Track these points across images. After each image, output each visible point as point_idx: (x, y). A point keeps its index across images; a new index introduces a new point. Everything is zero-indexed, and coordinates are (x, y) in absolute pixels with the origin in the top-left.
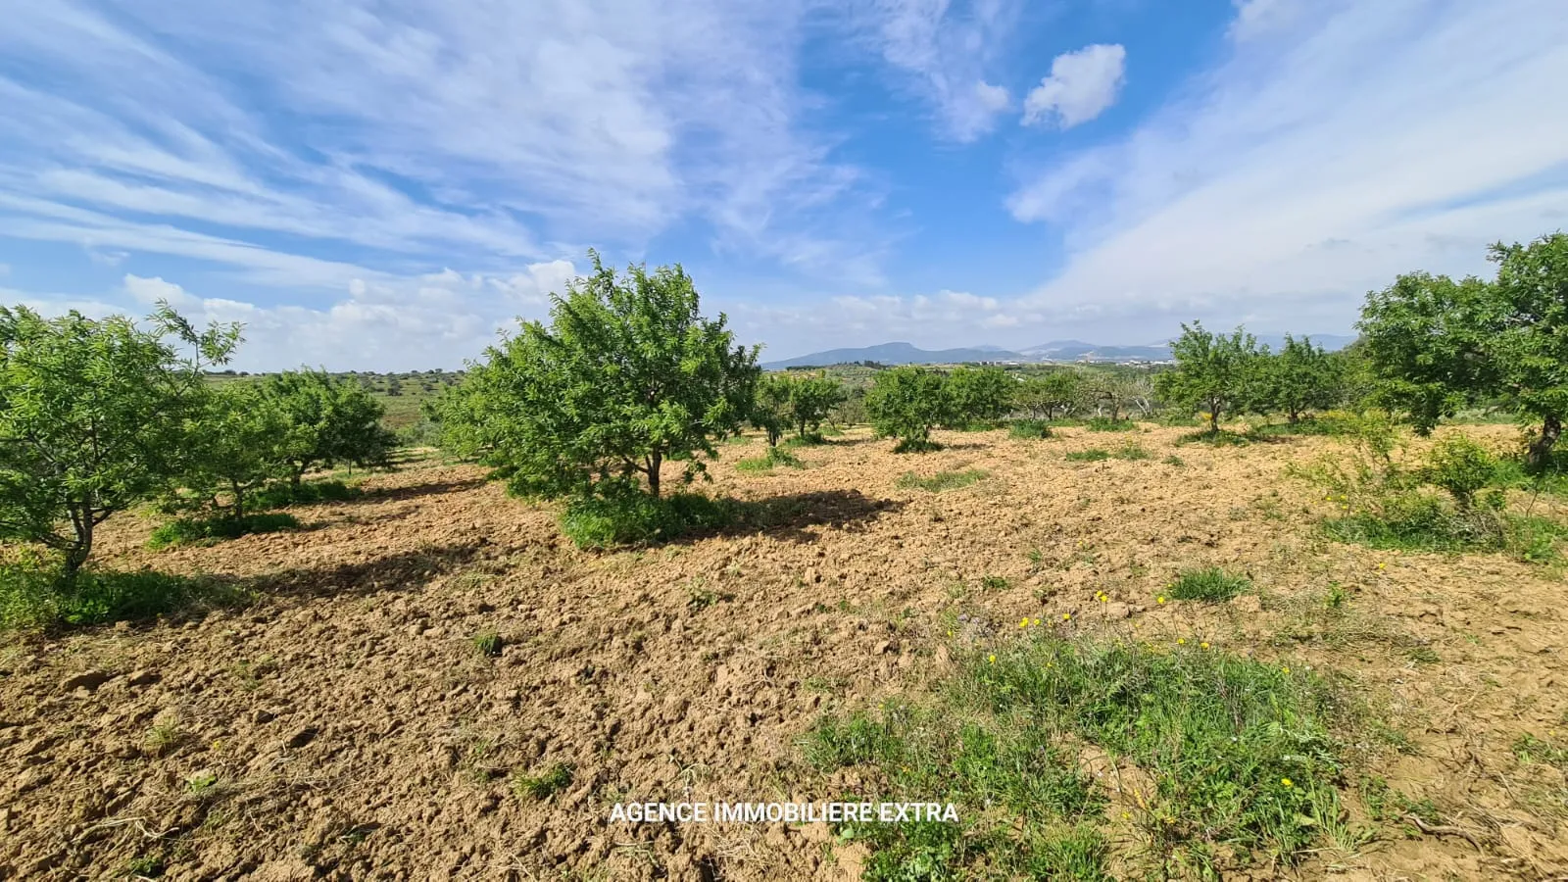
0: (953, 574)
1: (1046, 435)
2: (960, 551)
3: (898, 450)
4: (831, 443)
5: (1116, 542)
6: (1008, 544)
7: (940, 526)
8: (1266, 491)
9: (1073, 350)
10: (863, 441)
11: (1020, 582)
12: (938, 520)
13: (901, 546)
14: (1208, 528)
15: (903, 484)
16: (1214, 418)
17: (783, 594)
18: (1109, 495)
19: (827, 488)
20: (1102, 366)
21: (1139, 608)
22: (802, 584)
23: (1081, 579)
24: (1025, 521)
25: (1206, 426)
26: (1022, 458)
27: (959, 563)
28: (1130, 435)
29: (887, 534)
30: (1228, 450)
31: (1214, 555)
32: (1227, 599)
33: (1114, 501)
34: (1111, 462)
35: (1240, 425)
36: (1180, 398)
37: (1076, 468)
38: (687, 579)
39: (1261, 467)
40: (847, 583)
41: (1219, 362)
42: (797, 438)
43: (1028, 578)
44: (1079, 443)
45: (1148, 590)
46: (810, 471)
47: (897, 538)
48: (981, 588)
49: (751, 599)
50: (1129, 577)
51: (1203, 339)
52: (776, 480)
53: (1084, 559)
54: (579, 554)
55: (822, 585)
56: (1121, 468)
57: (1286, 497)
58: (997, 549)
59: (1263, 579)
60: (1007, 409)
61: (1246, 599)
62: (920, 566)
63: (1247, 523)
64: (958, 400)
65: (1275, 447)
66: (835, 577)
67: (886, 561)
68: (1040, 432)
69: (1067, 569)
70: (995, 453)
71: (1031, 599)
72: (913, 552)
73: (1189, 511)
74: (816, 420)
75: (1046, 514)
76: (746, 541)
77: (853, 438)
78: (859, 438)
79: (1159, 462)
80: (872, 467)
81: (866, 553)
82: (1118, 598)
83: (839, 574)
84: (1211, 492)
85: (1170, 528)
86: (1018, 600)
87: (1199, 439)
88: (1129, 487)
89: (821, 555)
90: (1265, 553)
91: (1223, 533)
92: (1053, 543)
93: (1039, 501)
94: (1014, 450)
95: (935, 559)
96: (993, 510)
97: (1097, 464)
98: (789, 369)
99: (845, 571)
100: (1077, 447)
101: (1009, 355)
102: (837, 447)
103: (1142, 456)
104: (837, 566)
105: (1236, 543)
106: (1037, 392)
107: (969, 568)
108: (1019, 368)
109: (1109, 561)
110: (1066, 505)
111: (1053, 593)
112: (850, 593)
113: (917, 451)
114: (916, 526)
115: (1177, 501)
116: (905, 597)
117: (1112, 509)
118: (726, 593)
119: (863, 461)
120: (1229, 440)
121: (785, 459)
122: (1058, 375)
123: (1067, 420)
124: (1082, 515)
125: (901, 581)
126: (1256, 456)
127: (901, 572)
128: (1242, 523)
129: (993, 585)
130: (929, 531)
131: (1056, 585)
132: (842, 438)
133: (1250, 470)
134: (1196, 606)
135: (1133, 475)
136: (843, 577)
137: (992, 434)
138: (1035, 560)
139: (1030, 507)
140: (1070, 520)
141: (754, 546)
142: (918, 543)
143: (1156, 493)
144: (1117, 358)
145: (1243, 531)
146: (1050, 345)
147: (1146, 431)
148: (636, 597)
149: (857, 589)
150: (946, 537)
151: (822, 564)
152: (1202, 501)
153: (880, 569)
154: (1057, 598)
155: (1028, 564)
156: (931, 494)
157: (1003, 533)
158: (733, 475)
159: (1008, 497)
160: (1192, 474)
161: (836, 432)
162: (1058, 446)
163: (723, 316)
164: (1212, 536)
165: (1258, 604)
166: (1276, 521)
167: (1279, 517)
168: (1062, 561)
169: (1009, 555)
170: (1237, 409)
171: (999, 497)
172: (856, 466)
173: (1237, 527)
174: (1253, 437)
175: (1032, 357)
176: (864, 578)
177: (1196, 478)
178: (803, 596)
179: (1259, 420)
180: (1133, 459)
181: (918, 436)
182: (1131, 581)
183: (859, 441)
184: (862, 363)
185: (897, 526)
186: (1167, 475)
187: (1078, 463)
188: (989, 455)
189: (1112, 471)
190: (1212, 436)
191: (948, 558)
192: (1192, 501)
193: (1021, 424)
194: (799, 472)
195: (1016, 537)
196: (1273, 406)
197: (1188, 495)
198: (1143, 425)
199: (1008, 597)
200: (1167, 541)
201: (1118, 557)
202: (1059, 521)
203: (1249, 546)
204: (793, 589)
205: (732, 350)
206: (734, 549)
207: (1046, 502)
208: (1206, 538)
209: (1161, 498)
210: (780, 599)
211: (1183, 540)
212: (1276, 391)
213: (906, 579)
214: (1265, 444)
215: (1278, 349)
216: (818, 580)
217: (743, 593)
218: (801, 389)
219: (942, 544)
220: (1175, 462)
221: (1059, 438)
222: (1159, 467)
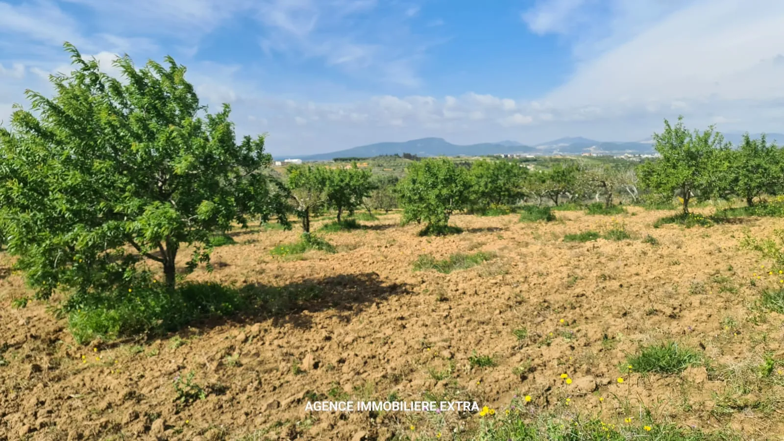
0: (446, 354)
1: (550, 218)
2: (456, 330)
3: (423, 233)
4: (366, 227)
5: (595, 316)
6: (501, 321)
7: (444, 305)
8: (723, 267)
9: (579, 145)
10: (393, 226)
11: (504, 359)
12: (444, 299)
13: (404, 327)
14: (672, 301)
15: (419, 266)
16: (686, 202)
17: (277, 383)
18: (595, 273)
19: (351, 271)
20: (603, 159)
21: (605, 381)
22: (299, 372)
23: (558, 355)
24: (519, 299)
25: (680, 210)
26: (526, 239)
27: (453, 343)
28: (619, 218)
29: (394, 315)
30: (696, 230)
31: (674, 327)
32: (680, 371)
33: (598, 277)
34: (601, 242)
35: (708, 209)
36: (658, 186)
37: (571, 248)
38: (185, 372)
39: (722, 245)
40: (345, 368)
41: (692, 156)
42: (334, 224)
43: (513, 355)
44: (577, 225)
45: (615, 362)
46: (339, 255)
47: (402, 318)
48: (469, 367)
49: (245, 390)
50: (601, 351)
51: (680, 135)
52: (305, 264)
53: (563, 334)
54: (79, 349)
55: (319, 371)
56: (607, 247)
57: (739, 272)
58: (488, 328)
59: (712, 350)
60: (521, 195)
61: (695, 370)
62: (416, 347)
63: (705, 296)
64: (476, 188)
65: (735, 227)
66: (334, 362)
67: (385, 343)
68: (545, 216)
69: (549, 345)
70: (506, 234)
71: (512, 376)
72: (415, 333)
73: (659, 286)
74: (351, 207)
75: (538, 291)
76: (255, 328)
77: (387, 222)
78: (391, 222)
79: (639, 241)
80: (397, 250)
81: (370, 335)
82: (588, 372)
83: (337, 359)
84: (679, 268)
85: (640, 302)
86: (500, 377)
87: (674, 221)
88: (612, 265)
89: (328, 339)
90: (717, 324)
91: (684, 306)
92: (541, 319)
93: (534, 280)
94: (522, 232)
95: (433, 339)
96: (493, 288)
97: (589, 244)
98: (336, 160)
99: (344, 355)
100: (574, 229)
101: (527, 149)
102: (370, 231)
103: (626, 236)
104: (340, 349)
105: (693, 315)
106: (544, 182)
107: (462, 347)
108: (535, 160)
109: (585, 335)
110: (558, 282)
111: (532, 370)
112: (345, 377)
113: (438, 234)
114: (423, 305)
115: (650, 276)
116: (397, 380)
117: (594, 286)
118: (219, 384)
119: (392, 243)
120: (698, 221)
121: (318, 244)
122: (564, 167)
123: (570, 205)
124: (569, 292)
125: (397, 363)
126: (719, 236)
127: (399, 353)
128: (700, 296)
129: (480, 363)
130: (433, 311)
131: (537, 361)
132: (376, 223)
133: (712, 248)
134: (653, 378)
135: (617, 253)
136: (342, 361)
137: (506, 218)
138: (521, 337)
139: (526, 285)
140: (559, 297)
141: (262, 333)
142: (420, 323)
143: (633, 270)
144: (614, 152)
145: (701, 303)
146: (562, 140)
147: (633, 214)
148: (120, 396)
149: (352, 373)
150: (446, 316)
151: (326, 349)
152: (670, 276)
153: (380, 351)
154: (537, 373)
155: (514, 341)
156: (442, 275)
157: (498, 311)
158: (267, 260)
159: (508, 277)
160: (665, 252)
161: (372, 217)
162: (558, 228)
163: (227, 106)
164: (675, 309)
165: (705, 375)
166: (728, 294)
167: (731, 290)
168: (544, 337)
169: (500, 332)
170: (705, 195)
171: (500, 277)
172: (383, 249)
173: (695, 300)
174: (717, 219)
175: (546, 151)
176: (362, 362)
177: (668, 256)
178: (298, 384)
179: (722, 204)
180: (619, 239)
181: (440, 220)
182: (601, 355)
183: (389, 226)
184: (401, 155)
185: (405, 307)
186: (645, 253)
187: (573, 243)
188: (500, 237)
189: (600, 250)
190: (684, 218)
191: (444, 337)
192: (662, 276)
193: (529, 209)
194: (330, 256)
195: (509, 314)
196: (733, 191)
197: (660, 271)
198: (631, 209)
199: (492, 375)
200: (637, 315)
201: (593, 330)
202: (548, 298)
203: (704, 318)
204: (290, 377)
205: (239, 141)
206: (242, 336)
207: (541, 281)
208: (669, 311)
209: (637, 274)
210: (275, 389)
211: (651, 313)
212: (736, 180)
213: (402, 361)
214: (727, 225)
215: (737, 145)
216: (316, 366)
217: (237, 383)
218: (337, 179)
219: (442, 323)
220: (652, 241)
221: (562, 221)
222: (639, 246)
